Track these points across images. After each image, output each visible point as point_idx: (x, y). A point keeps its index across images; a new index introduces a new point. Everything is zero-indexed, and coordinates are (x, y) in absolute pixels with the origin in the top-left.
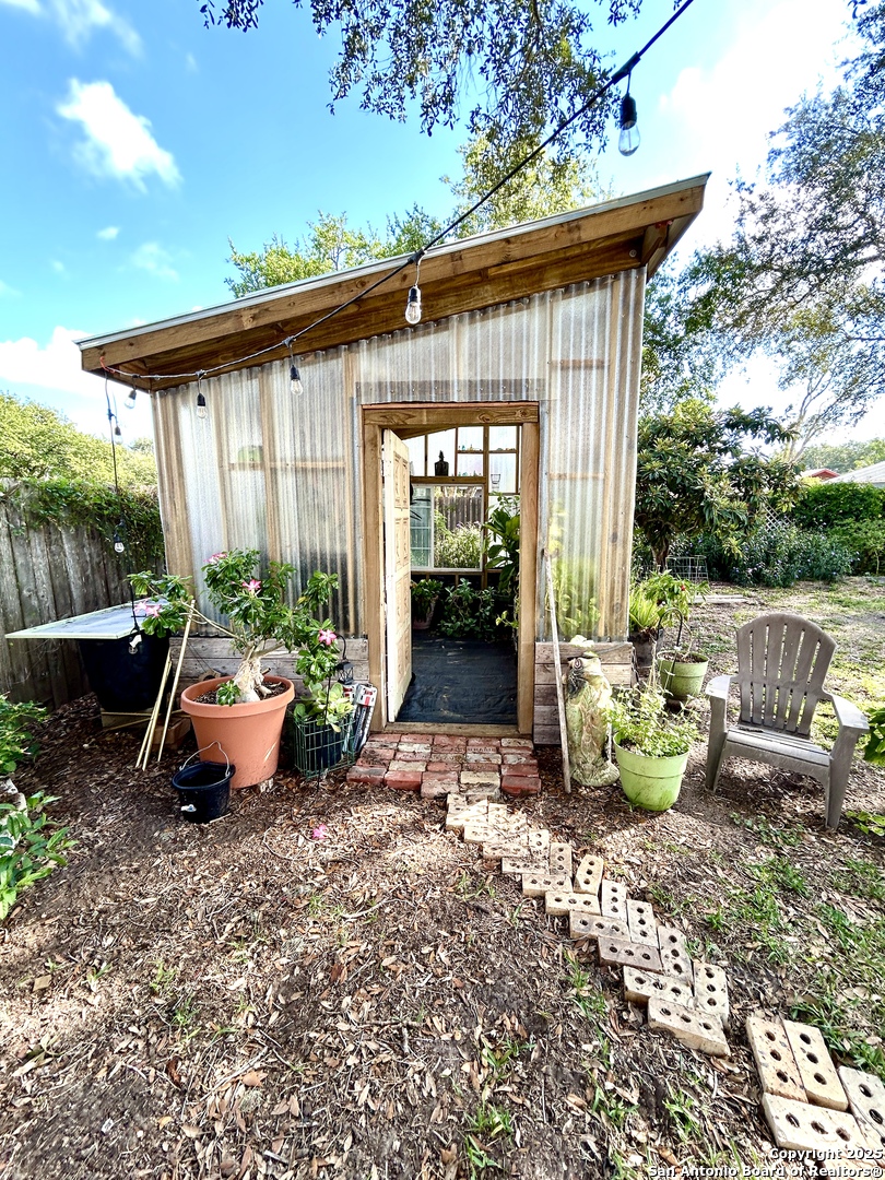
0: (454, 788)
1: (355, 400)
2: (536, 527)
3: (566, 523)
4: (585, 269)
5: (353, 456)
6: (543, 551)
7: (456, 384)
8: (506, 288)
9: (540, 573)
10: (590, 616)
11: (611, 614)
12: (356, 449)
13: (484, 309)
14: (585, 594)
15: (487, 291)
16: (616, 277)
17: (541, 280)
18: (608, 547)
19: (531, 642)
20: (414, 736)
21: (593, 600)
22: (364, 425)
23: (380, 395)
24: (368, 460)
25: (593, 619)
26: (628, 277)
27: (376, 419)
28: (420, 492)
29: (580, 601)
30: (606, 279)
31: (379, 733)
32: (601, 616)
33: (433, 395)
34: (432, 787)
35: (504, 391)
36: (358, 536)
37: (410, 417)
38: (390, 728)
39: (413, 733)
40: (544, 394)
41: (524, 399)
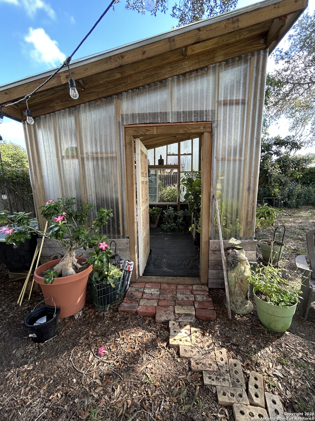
0: (172, 317)
1: (121, 123)
2: (210, 184)
3: (225, 181)
4: (237, 50)
5: (121, 151)
6: (213, 196)
7: (170, 113)
8: (196, 62)
9: (212, 207)
10: (236, 227)
11: (247, 226)
12: (122, 147)
13: (184, 74)
14: (234, 217)
15: (186, 64)
16: (253, 55)
17: (214, 57)
18: (246, 193)
19: (207, 240)
20: (151, 284)
21: (238, 220)
22: (125, 135)
23: (133, 120)
24: (128, 152)
25: (238, 229)
26: (259, 54)
27: (131, 132)
28: (152, 172)
29: (231, 220)
30: (247, 56)
31: (135, 282)
32: (242, 227)
33: (159, 119)
34: (161, 316)
35: (195, 116)
36: (123, 189)
37: (148, 131)
38: (140, 280)
39: (151, 282)
40: (214, 117)
41: (205, 120)
